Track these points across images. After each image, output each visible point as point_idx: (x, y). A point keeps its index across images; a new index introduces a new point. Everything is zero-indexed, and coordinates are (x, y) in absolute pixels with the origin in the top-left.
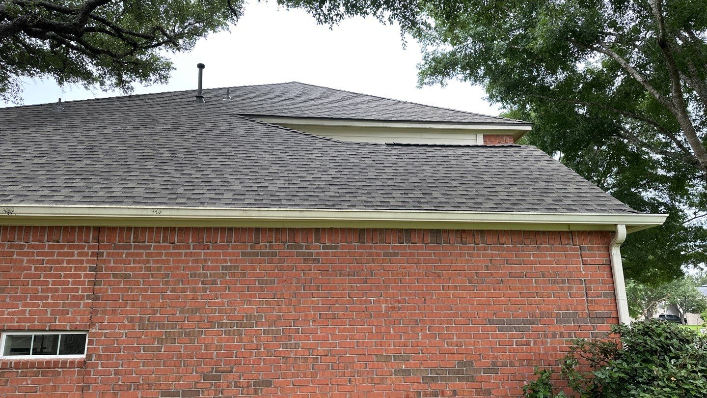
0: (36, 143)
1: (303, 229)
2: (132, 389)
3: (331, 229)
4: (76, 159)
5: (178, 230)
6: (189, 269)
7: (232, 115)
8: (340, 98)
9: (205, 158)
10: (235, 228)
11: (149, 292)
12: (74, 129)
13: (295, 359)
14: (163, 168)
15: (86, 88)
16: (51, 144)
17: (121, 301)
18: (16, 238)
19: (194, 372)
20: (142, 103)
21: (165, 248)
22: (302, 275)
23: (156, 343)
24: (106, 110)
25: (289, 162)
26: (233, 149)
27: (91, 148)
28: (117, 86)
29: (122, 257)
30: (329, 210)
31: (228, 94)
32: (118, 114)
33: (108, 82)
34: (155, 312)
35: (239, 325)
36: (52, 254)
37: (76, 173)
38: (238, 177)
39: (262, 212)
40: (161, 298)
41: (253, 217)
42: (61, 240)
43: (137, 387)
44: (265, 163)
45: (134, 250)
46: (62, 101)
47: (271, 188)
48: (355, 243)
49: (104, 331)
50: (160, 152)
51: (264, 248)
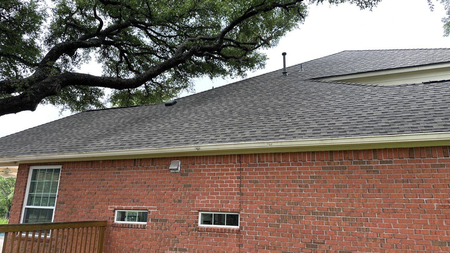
0: (205, 112)
1: (364, 150)
2: (265, 248)
3: (386, 149)
4: (225, 118)
5: (282, 154)
6: (291, 177)
7: (305, 80)
8: (380, 55)
9: (292, 109)
10: (316, 152)
11: (269, 191)
12: (221, 102)
14: (269, 118)
15: (223, 78)
16: (212, 111)
17: (254, 196)
18: (202, 162)
19: (300, 242)
20: (253, 82)
21: (276, 165)
22: (366, 182)
23: (276, 222)
24: (235, 89)
25: (348, 105)
26: (309, 102)
27: (231, 111)
28: (238, 75)
29: (253, 171)
30: (383, 136)
31: (301, 68)
32: (242, 91)
33: (234, 74)
34: (273, 203)
35: (326, 214)
36: (218, 170)
37: (226, 126)
38: (314, 119)
39: (333, 140)
40: (276, 195)
41: (328, 144)
42: (222, 162)
43: (268, 248)
44: (331, 108)
45: (259, 166)
46: (214, 88)
47: (338, 124)
48: (406, 159)
49: (247, 213)
50: (266, 109)
51: (337, 164)
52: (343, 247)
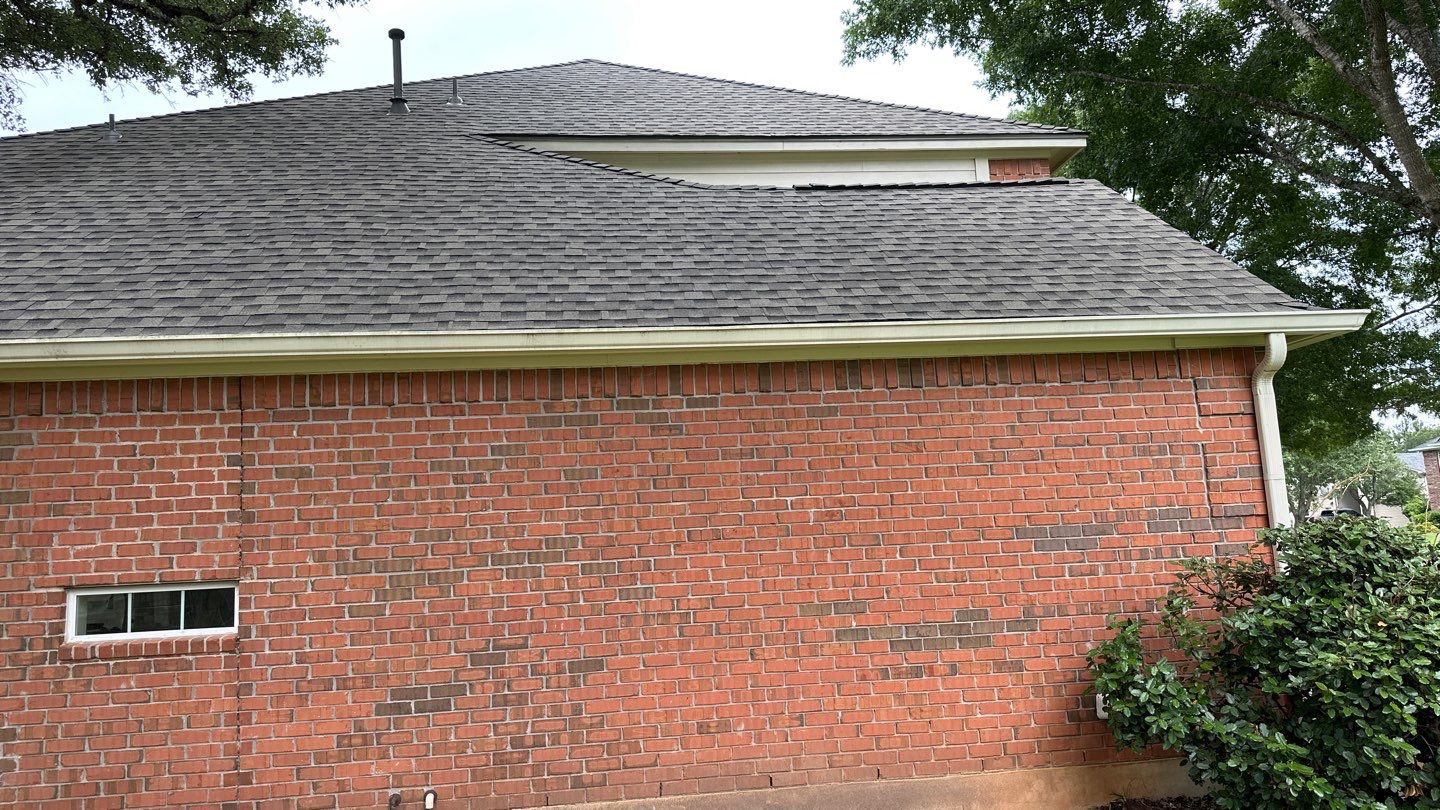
0: (80, 211)
1: (646, 369)
2: (334, 687)
3: (703, 365)
4: (170, 241)
5: (399, 379)
6: (427, 453)
7: (469, 137)
9: (431, 230)
10: (512, 371)
11: (351, 502)
12: (150, 178)
13: (646, 617)
14: (350, 253)
15: (154, 89)
16: (112, 211)
17: (296, 521)
18: (75, 405)
19: (453, 652)
21: (376, 414)
22: (650, 459)
23: (373, 600)
26: (485, 210)
27: (195, 218)
28: (216, 84)
29: (291, 434)
31: (455, 93)
33: (197, 76)
34: (366, 541)
35: (533, 558)
36: (150, 435)
37: (176, 270)
38: (505, 266)
39: (564, 336)
40: (376, 512)
42: (165, 407)
43: (344, 684)
44: (554, 236)
45: (314, 420)
46: (117, 120)
47: (576, 287)
48: (750, 393)
49: (268, 580)
50: (337, 220)
51: (572, 409)
52: (579, 649)
